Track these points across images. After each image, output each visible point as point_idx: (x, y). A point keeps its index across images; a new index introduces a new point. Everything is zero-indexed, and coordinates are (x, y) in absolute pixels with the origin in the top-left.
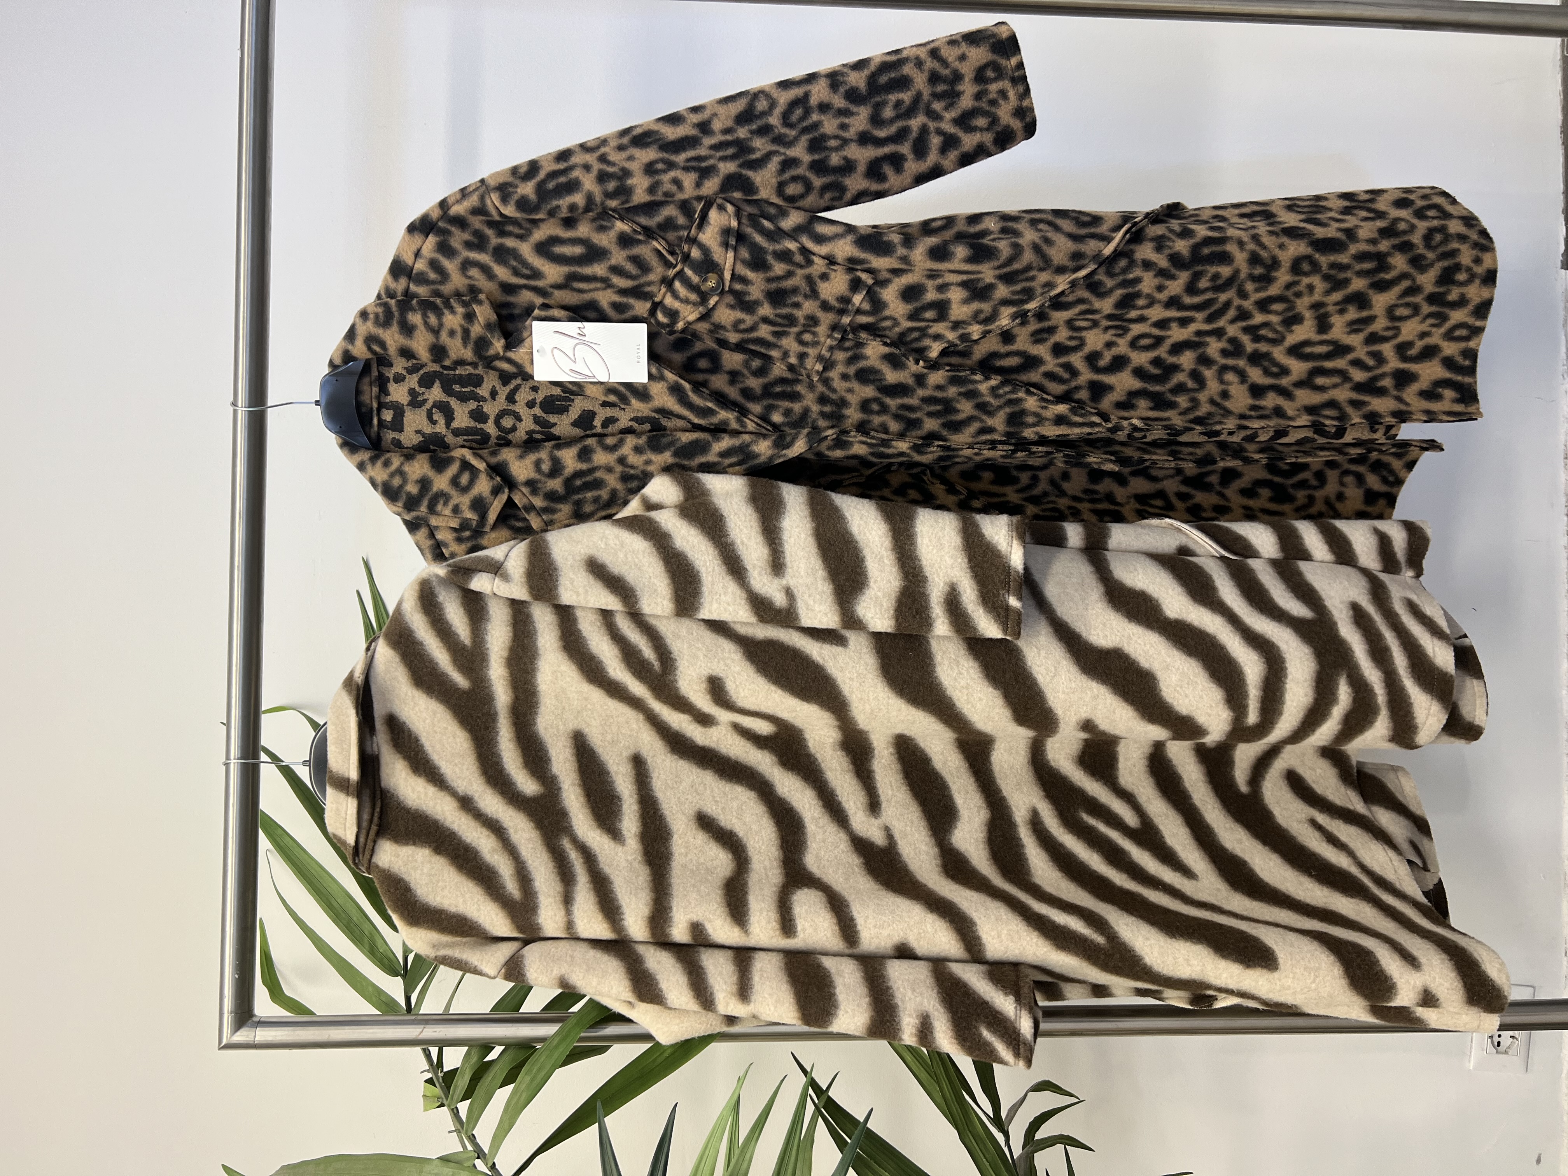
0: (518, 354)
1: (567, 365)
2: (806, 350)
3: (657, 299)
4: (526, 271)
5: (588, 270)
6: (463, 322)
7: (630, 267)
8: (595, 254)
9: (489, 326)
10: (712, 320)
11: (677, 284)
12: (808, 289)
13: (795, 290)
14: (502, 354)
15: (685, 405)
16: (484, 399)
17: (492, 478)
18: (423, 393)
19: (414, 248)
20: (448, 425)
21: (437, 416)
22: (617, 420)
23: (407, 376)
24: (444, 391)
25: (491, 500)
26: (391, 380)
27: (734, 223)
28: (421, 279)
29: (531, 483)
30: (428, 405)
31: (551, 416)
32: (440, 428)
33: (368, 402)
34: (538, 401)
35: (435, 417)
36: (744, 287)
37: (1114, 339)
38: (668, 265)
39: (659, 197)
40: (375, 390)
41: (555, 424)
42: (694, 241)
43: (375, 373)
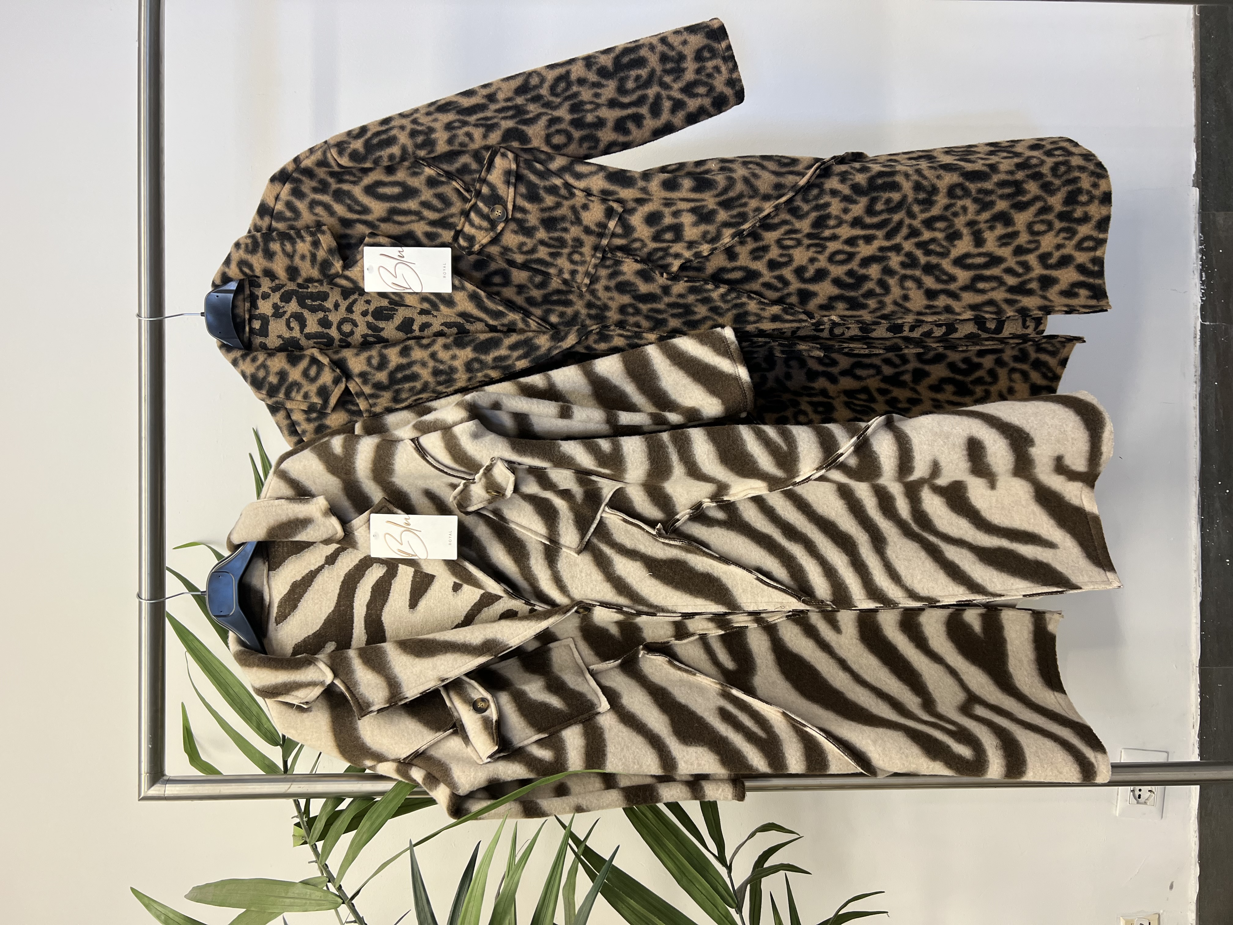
0: (352, 273)
1: (390, 279)
2: (575, 268)
3: (459, 228)
4: (358, 208)
5: (404, 206)
6: (311, 248)
7: (436, 202)
8: (409, 192)
9: (330, 251)
10: (501, 244)
11: (473, 215)
12: (573, 217)
13: (563, 218)
14: (341, 272)
15: (481, 309)
16: (329, 310)
17: (334, 371)
18: (283, 307)
19: (275, 193)
20: (302, 331)
21: (294, 324)
22: (431, 325)
23: (272, 294)
24: (299, 305)
25: (333, 388)
26: (260, 298)
27: (514, 166)
28: (280, 217)
29: (363, 375)
30: (287, 316)
31: (380, 322)
32: (296, 333)
33: (242, 314)
34: (370, 311)
35: (292, 325)
36: (524, 216)
37: (815, 255)
38: (465, 200)
39: (456, 147)
40: (247, 305)
41: (383, 329)
42: (484, 181)
43: (247, 292)
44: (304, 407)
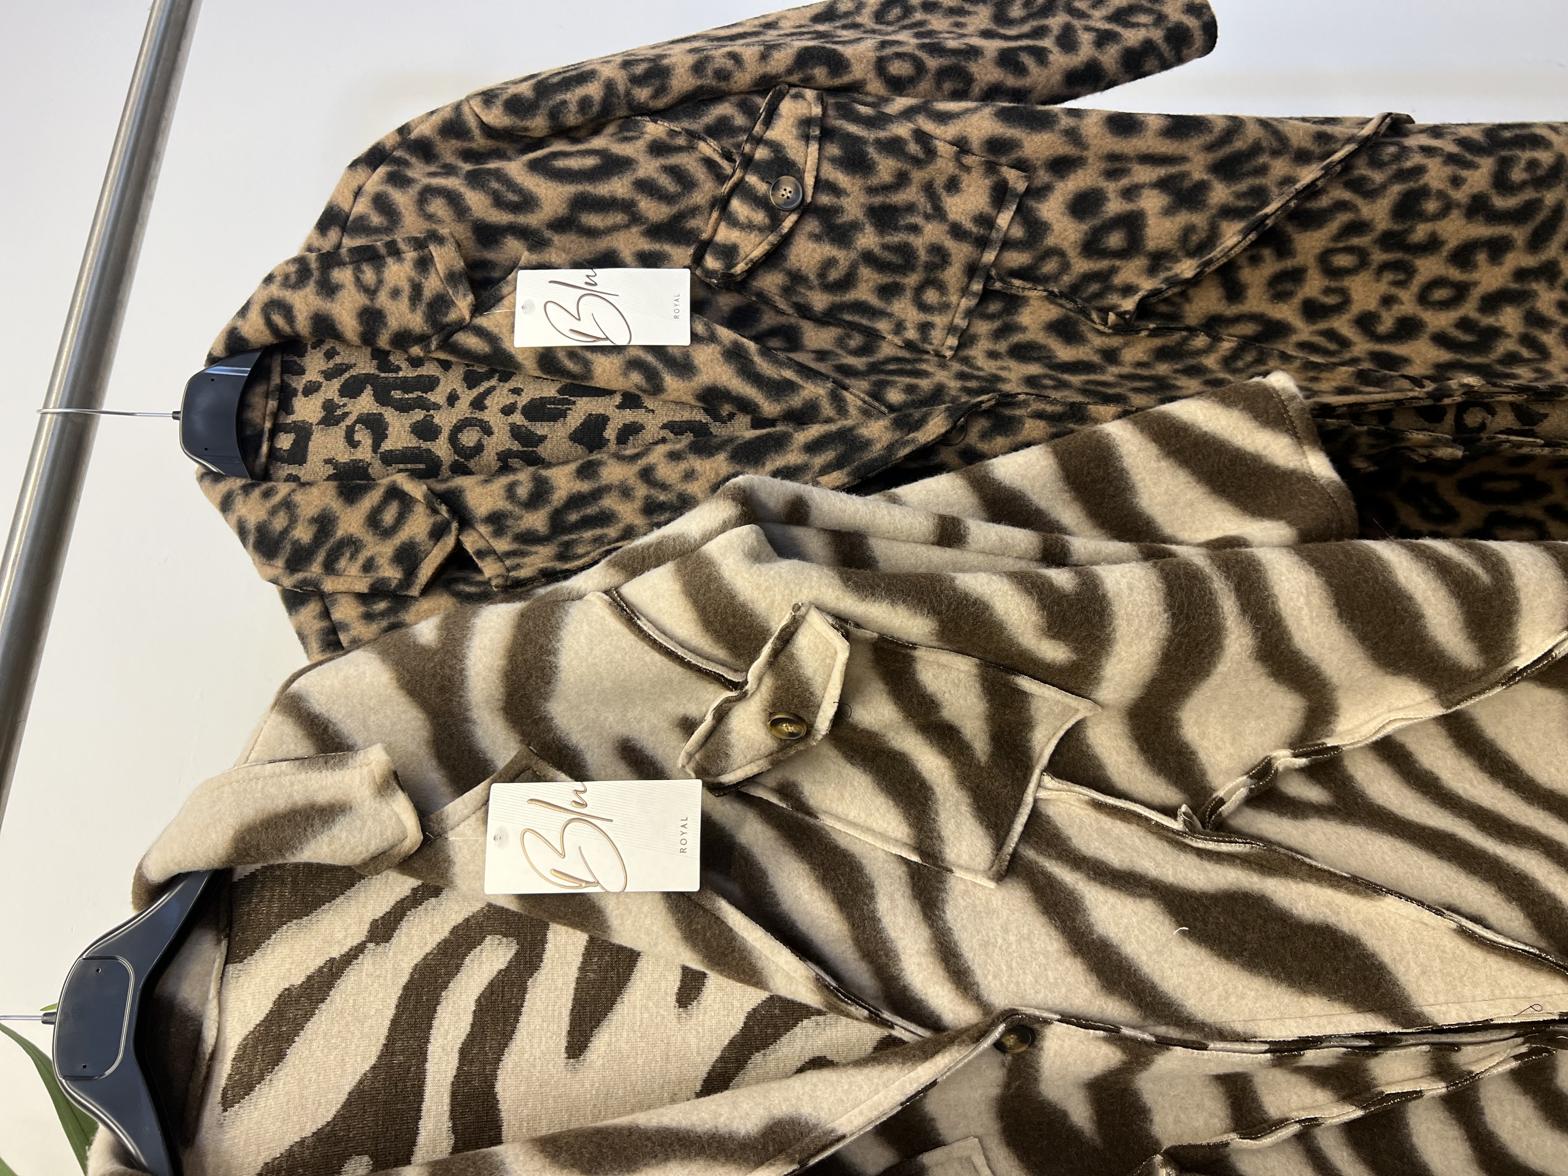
0: (491, 321)
1: (567, 324)
2: (929, 318)
3: (705, 236)
4: (512, 197)
5: (603, 189)
6: (413, 274)
7: (666, 182)
8: (613, 166)
9: (452, 278)
10: (787, 265)
11: (737, 205)
12: (929, 206)
13: (910, 208)
14: (468, 317)
15: (749, 377)
16: (437, 407)
17: (435, 511)
18: (344, 405)
19: (355, 185)
20: (376, 447)
21: (363, 436)
22: (642, 427)
23: (325, 383)
24: (377, 401)
25: (429, 547)
26: (300, 394)
27: (817, 111)
28: (360, 226)
29: (497, 520)
30: (349, 421)
31: (538, 424)
32: (364, 453)
33: (258, 420)
34: (520, 405)
35: (357, 437)
36: (835, 200)
37: (1394, 291)
38: (721, 178)
39: (709, 81)
40: (272, 404)
41: (543, 438)
42: (759, 141)
43: (276, 380)
44: (362, 586)
